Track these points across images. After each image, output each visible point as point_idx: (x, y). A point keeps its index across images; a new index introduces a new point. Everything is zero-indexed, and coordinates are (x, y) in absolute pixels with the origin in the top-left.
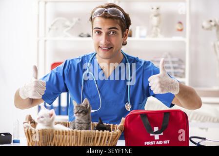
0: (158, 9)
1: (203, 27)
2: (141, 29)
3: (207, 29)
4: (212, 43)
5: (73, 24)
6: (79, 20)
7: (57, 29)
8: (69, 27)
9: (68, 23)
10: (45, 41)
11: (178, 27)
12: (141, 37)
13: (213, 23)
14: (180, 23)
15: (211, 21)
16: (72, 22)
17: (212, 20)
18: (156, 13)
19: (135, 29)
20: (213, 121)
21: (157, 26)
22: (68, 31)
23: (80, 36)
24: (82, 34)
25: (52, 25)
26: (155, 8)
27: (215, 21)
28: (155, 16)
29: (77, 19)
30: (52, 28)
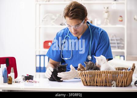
0: (108, 8)
1: (135, 19)
2: (97, 20)
7: (47, 20)
9: (53, 17)
10: (40, 28)
11: (120, 19)
14: (121, 16)
16: (56, 16)
18: (106, 11)
19: (94, 20)
21: (107, 19)
22: (53, 22)
23: (61, 25)
24: (62, 23)
25: (44, 18)
28: (106, 12)
29: (59, 15)
30: (44, 20)
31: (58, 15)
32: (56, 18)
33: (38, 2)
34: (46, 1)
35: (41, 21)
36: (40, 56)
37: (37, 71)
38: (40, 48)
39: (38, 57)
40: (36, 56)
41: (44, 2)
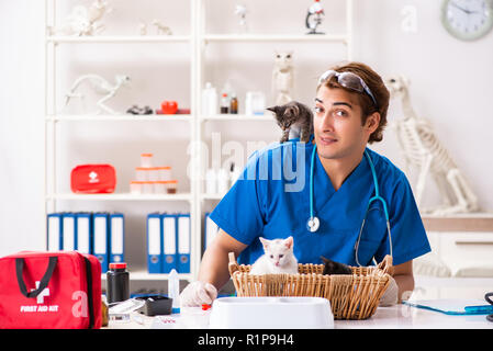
0: (289, 56)
2: (253, 97)
5: (116, 88)
6: (127, 79)
7: (83, 97)
10: (56, 122)
12: (255, 113)
13: (397, 85)
15: (393, 81)
17: (396, 78)
19: (245, 97)
23: (131, 112)
24: (135, 107)
26: (283, 56)
27: (401, 81)
28: (283, 71)
29: (125, 77)
30: (73, 95)
31: (120, 79)
32: (113, 90)
33: (51, 35)
34: (81, 35)
36: (62, 216)
38: (55, 192)
39: (55, 222)
40: (48, 216)
41: (75, 37)
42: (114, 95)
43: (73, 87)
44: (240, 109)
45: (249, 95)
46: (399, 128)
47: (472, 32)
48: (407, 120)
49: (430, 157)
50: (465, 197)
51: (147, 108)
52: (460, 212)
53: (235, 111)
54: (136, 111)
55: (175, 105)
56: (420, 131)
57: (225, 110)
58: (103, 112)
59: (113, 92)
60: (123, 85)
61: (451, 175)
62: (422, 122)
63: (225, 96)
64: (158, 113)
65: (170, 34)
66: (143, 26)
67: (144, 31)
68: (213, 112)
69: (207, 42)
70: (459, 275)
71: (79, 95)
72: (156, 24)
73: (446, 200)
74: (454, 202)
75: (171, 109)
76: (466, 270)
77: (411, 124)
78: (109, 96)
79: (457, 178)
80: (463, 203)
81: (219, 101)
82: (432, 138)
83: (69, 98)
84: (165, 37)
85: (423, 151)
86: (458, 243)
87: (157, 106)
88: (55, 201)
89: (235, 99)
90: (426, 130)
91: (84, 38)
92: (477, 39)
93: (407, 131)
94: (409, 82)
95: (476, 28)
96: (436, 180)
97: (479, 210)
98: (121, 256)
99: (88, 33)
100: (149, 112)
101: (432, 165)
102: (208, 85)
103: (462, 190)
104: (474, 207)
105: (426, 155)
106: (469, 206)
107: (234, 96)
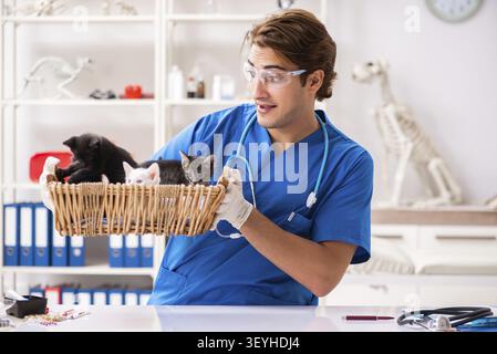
1: (354, 77)
2: (222, 81)
3: (364, 81)
4: (372, 112)
5: (77, 71)
6: (90, 61)
7: (42, 81)
8: (69, 76)
9: (66, 69)
10: (16, 107)
12: (223, 98)
13: (374, 69)
15: (371, 64)
16: (74, 66)
17: (374, 61)
19: (212, 82)
20: (400, 272)
22: (65, 86)
23: (93, 96)
24: (97, 91)
25: (32, 74)
27: (379, 65)
29: (86, 60)
30: (32, 78)
31: (82, 62)
32: (74, 73)
33: (8, 14)
34: (39, 15)
35: (21, 83)
36: (19, 207)
37: (6, 263)
38: (15, 179)
39: (11, 212)
40: (5, 206)
41: (34, 17)
42: (75, 79)
43: (32, 70)
44: (207, 93)
45: (217, 79)
46: (377, 116)
47: (458, 14)
48: (385, 106)
49: (410, 145)
50: (448, 188)
51: (109, 92)
52: (443, 204)
53: (202, 96)
54: (98, 95)
55: (139, 90)
56: (400, 118)
57: (191, 95)
58: (64, 97)
59: (74, 76)
60: (84, 68)
61: (433, 164)
62: (402, 109)
63: (192, 79)
64: (121, 97)
65: (136, 14)
66: (105, 5)
67: (107, 12)
68: (178, 97)
69: (175, 23)
70: (424, 272)
71: (39, 79)
72: (119, 4)
73: (429, 192)
74: (436, 194)
75: (135, 93)
76: (432, 267)
77: (390, 110)
78: (70, 80)
79: (438, 168)
80: (445, 195)
81: (185, 84)
82: (413, 126)
83: (27, 82)
84: (130, 17)
85: (402, 139)
86: (440, 238)
87: (120, 91)
88: (15, 191)
89: (202, 84)
90: (407, 117)
91: (43, 18)
92: (462, 20)
93: (386, 117)
94: (388, 66)
95: (462, 9)
96: (418, 170)
97: (463, 203)
98: (81, 248)
99: (49, 13)
100: (112, 97)
101: (413, 153)
102: (175, 68)
103: (445, 181)
104: (458, 199)
105: (406, 143)
106: (453, 198)
107: (201, 80)
